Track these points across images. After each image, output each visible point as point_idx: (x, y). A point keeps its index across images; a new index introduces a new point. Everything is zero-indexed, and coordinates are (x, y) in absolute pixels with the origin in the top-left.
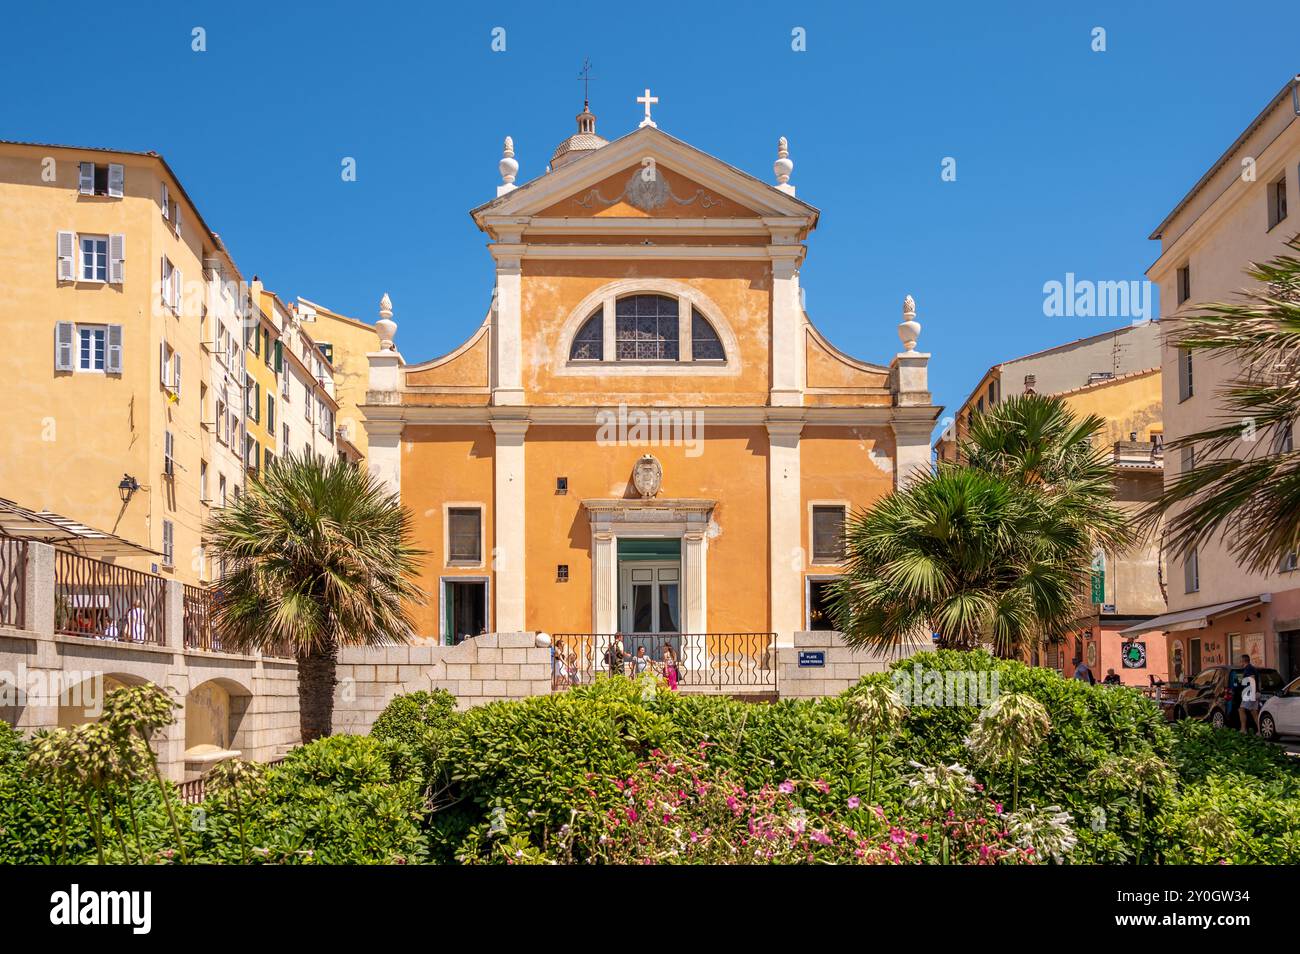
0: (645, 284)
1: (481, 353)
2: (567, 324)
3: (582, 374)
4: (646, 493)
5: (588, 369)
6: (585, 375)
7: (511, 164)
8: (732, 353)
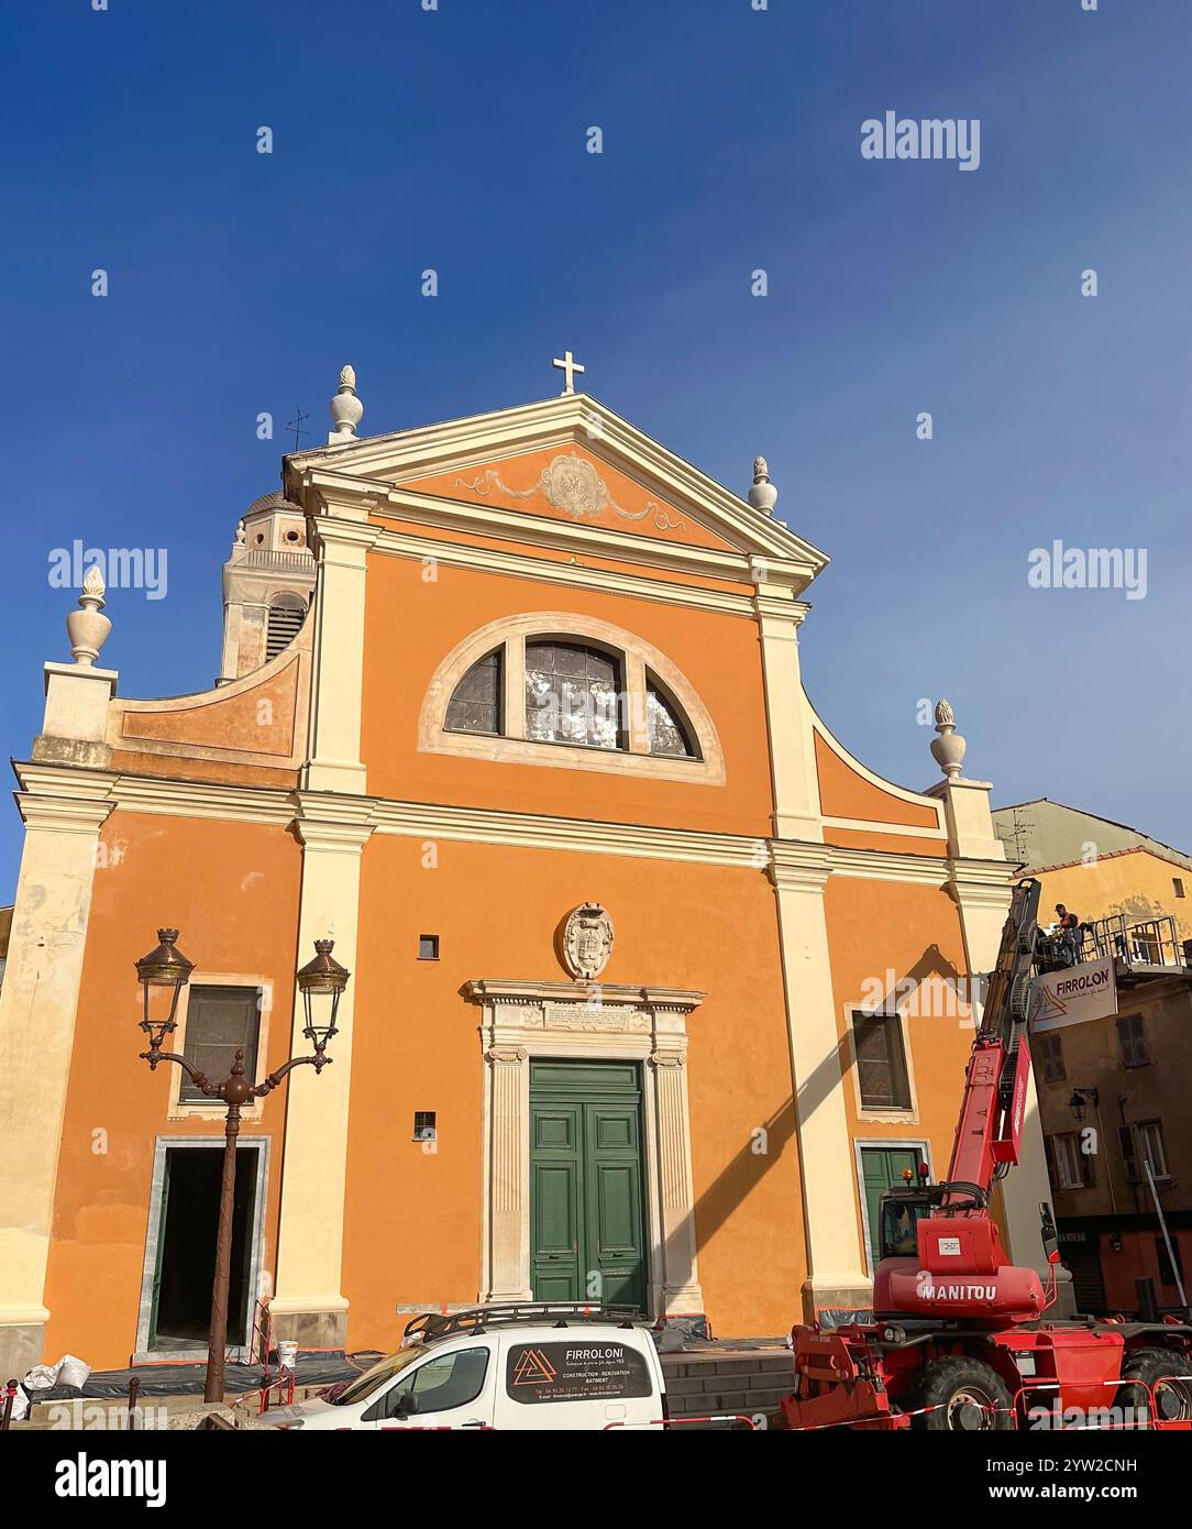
2: (444, 669)
3: (468, 754)
4: (584, 971)
5: (478, 747)
6: (472, 756)
7: (350, 405)
8: (710, 749)
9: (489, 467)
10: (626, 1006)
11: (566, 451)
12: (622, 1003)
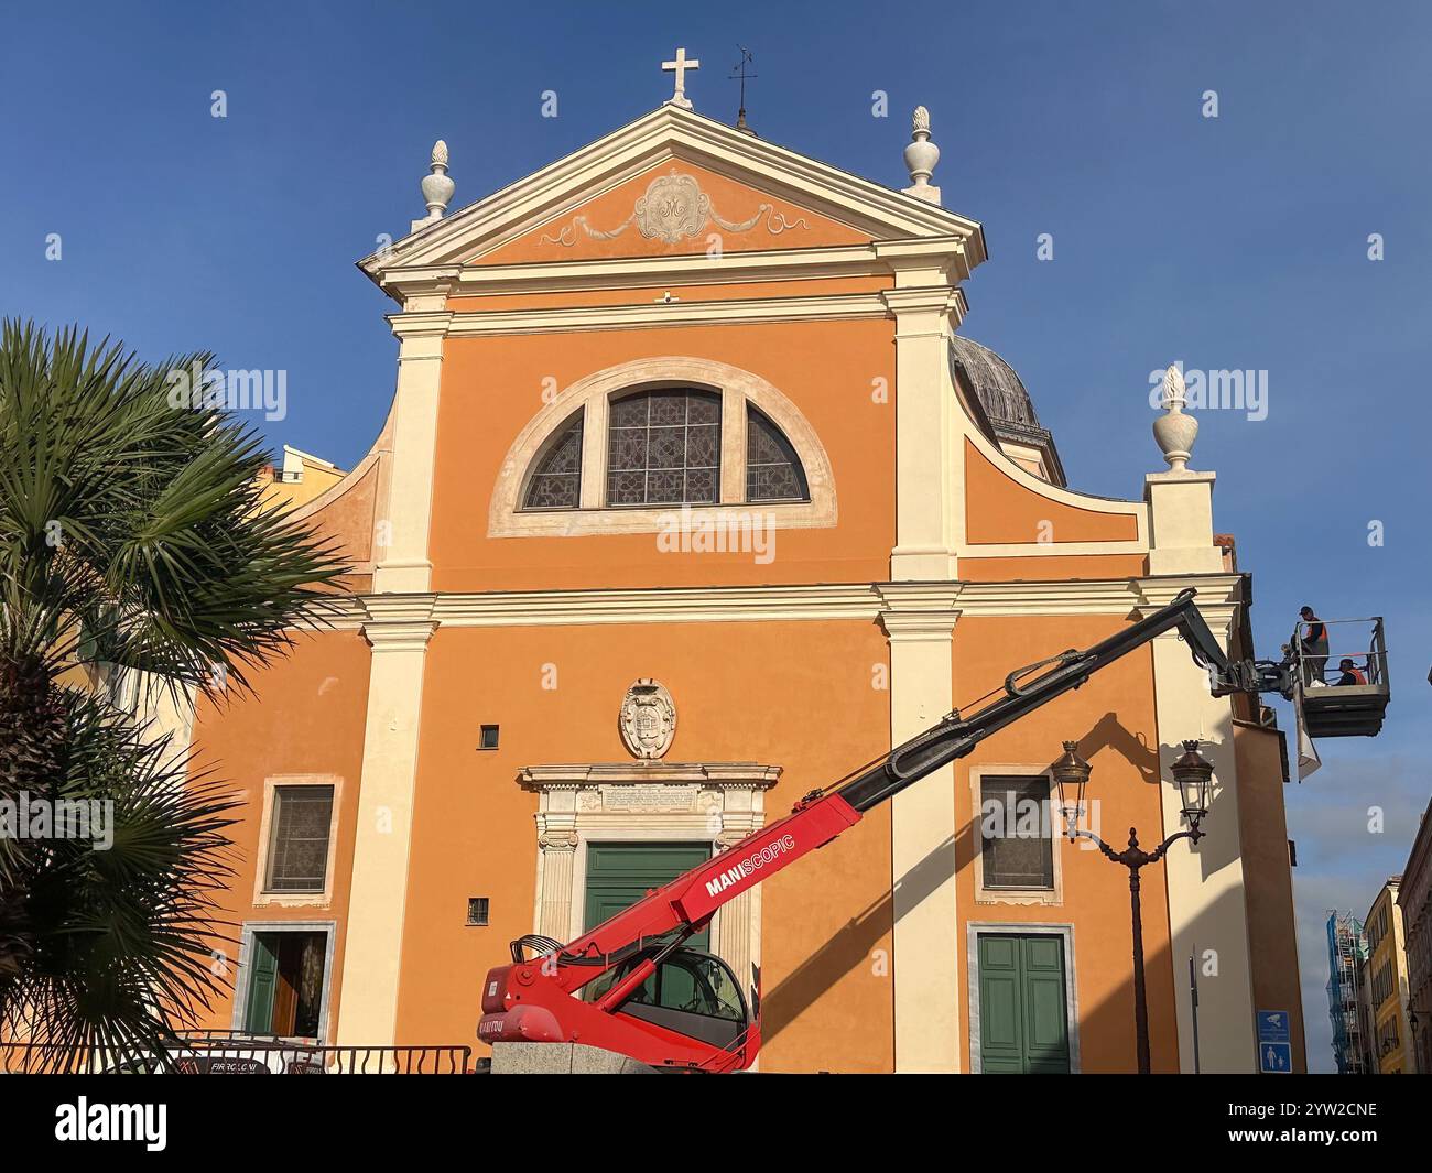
0: (660, 370)
1: (363, 502)
2: (517, 446)
3: (538, 532)
4: (644, 751)
5: (549, 524)
6: (543, 534)
7: (439, 183)
8: (821, 485)
9: (578, 212)
10: (691, 786)
11: (664, 171)
12: (686, 783)
